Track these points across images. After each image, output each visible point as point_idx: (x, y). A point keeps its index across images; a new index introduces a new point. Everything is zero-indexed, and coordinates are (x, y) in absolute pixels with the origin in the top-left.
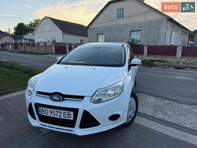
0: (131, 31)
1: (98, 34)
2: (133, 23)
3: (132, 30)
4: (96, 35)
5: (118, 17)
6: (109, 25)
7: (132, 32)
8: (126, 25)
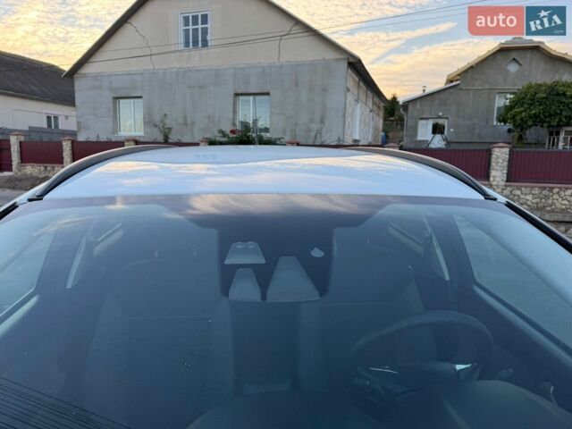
0: (237, 95)
1: (117, 98)
2: (243, 69)
3: (240, 91)
4: (111, 100)
5: (187, 44)
6: (157, 68)
7: (241, 98)
8: (217, 74)
